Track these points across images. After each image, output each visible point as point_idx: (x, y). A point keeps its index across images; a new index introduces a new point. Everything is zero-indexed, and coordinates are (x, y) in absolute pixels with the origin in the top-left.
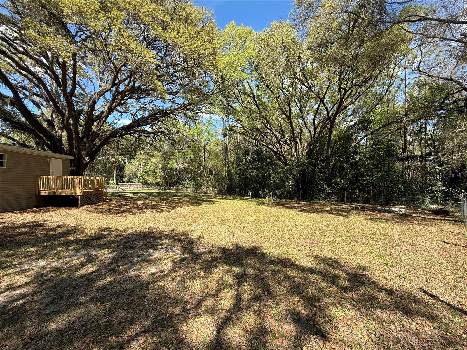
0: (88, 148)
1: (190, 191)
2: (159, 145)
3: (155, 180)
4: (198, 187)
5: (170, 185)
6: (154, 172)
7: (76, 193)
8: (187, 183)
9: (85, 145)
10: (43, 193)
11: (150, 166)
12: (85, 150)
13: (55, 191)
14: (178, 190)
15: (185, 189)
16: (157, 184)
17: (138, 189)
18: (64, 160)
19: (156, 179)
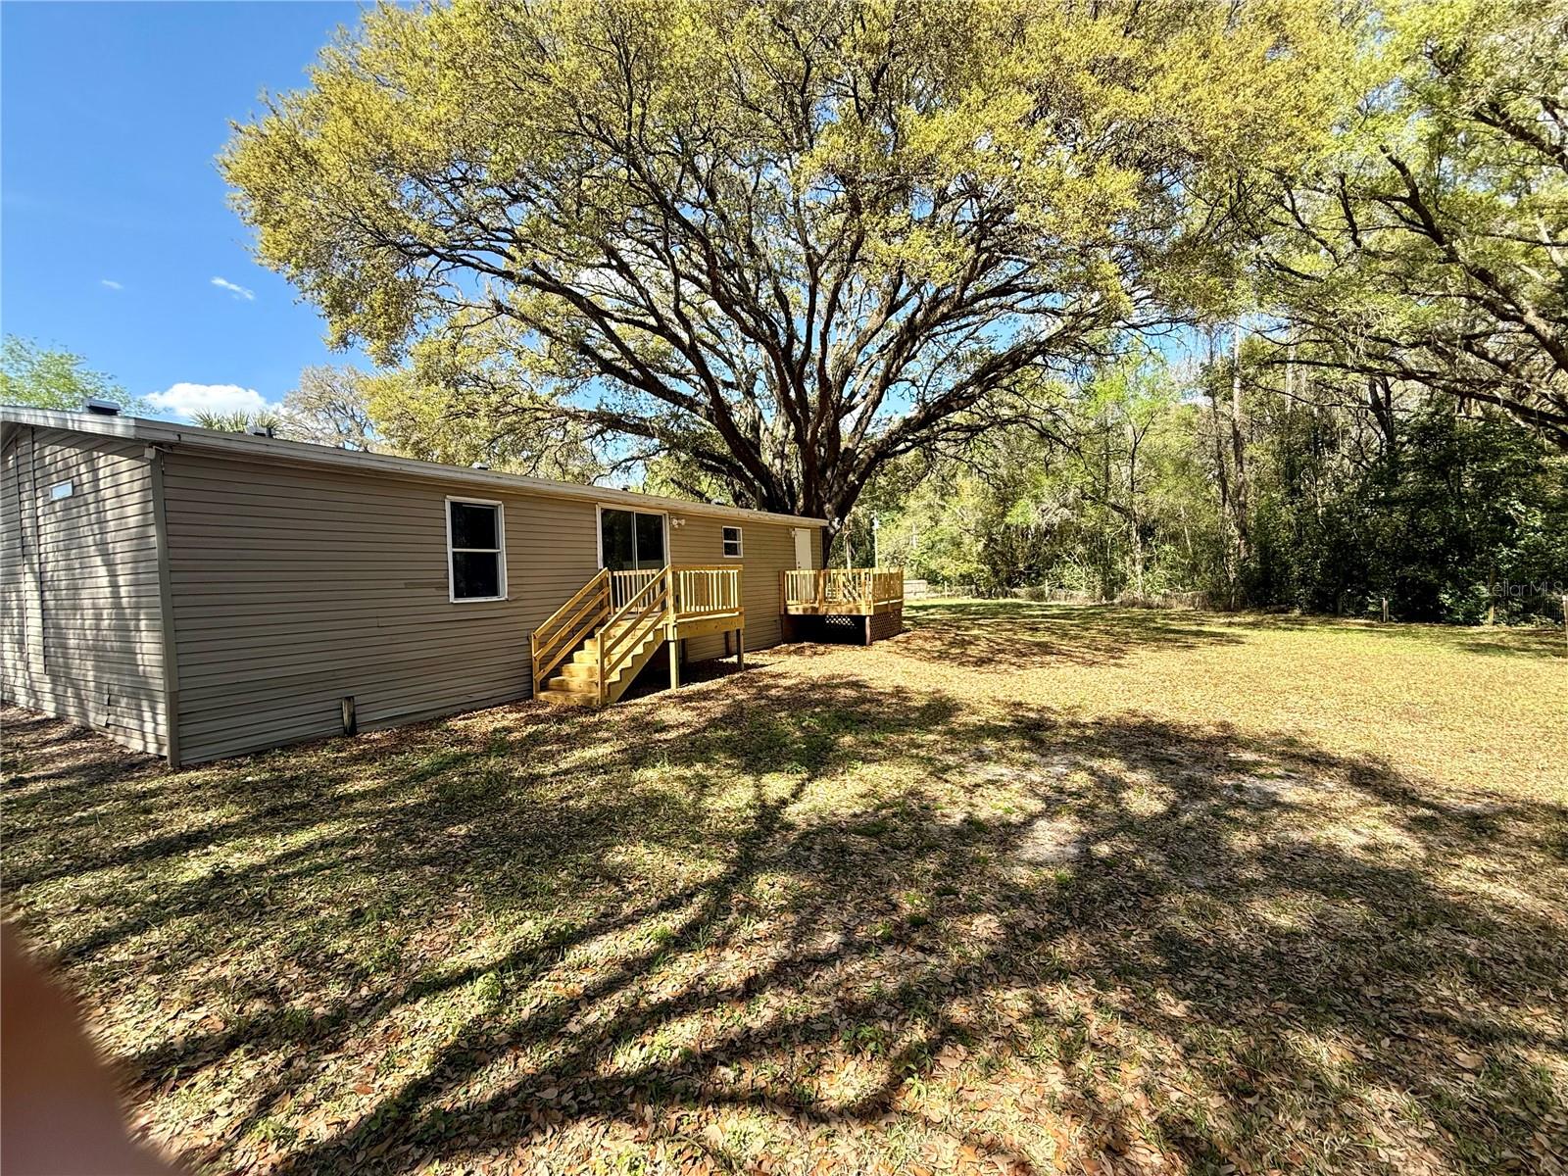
0: (837, 494)
1: (1081, 598)
2: (989, 463)
3: (964, 568)
4: (1113, 584)
5: (1010, 582)
6: (957, 544)
7: (858, 610)
8: (1073, 573)
9: (831, 488)
10: (792, 611)
11: (948, 525)
12: (830, 501)
13: (816, 605)
14: (1040, 596)
15: (1062, 593)
16: (966, 579)
17: (918, 596)
18: (813, 530)
19: (967, 565)
